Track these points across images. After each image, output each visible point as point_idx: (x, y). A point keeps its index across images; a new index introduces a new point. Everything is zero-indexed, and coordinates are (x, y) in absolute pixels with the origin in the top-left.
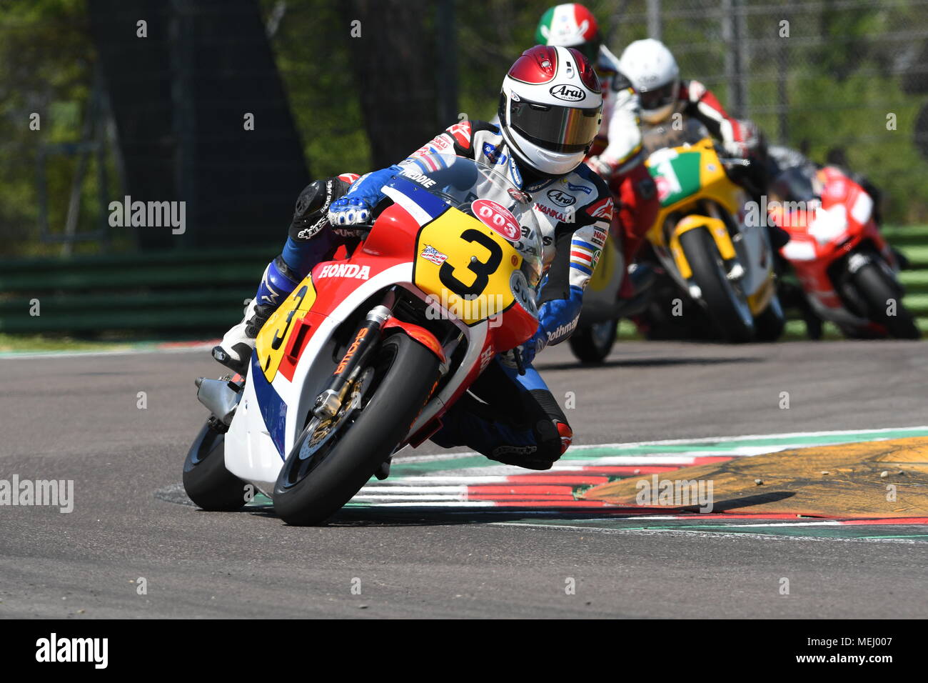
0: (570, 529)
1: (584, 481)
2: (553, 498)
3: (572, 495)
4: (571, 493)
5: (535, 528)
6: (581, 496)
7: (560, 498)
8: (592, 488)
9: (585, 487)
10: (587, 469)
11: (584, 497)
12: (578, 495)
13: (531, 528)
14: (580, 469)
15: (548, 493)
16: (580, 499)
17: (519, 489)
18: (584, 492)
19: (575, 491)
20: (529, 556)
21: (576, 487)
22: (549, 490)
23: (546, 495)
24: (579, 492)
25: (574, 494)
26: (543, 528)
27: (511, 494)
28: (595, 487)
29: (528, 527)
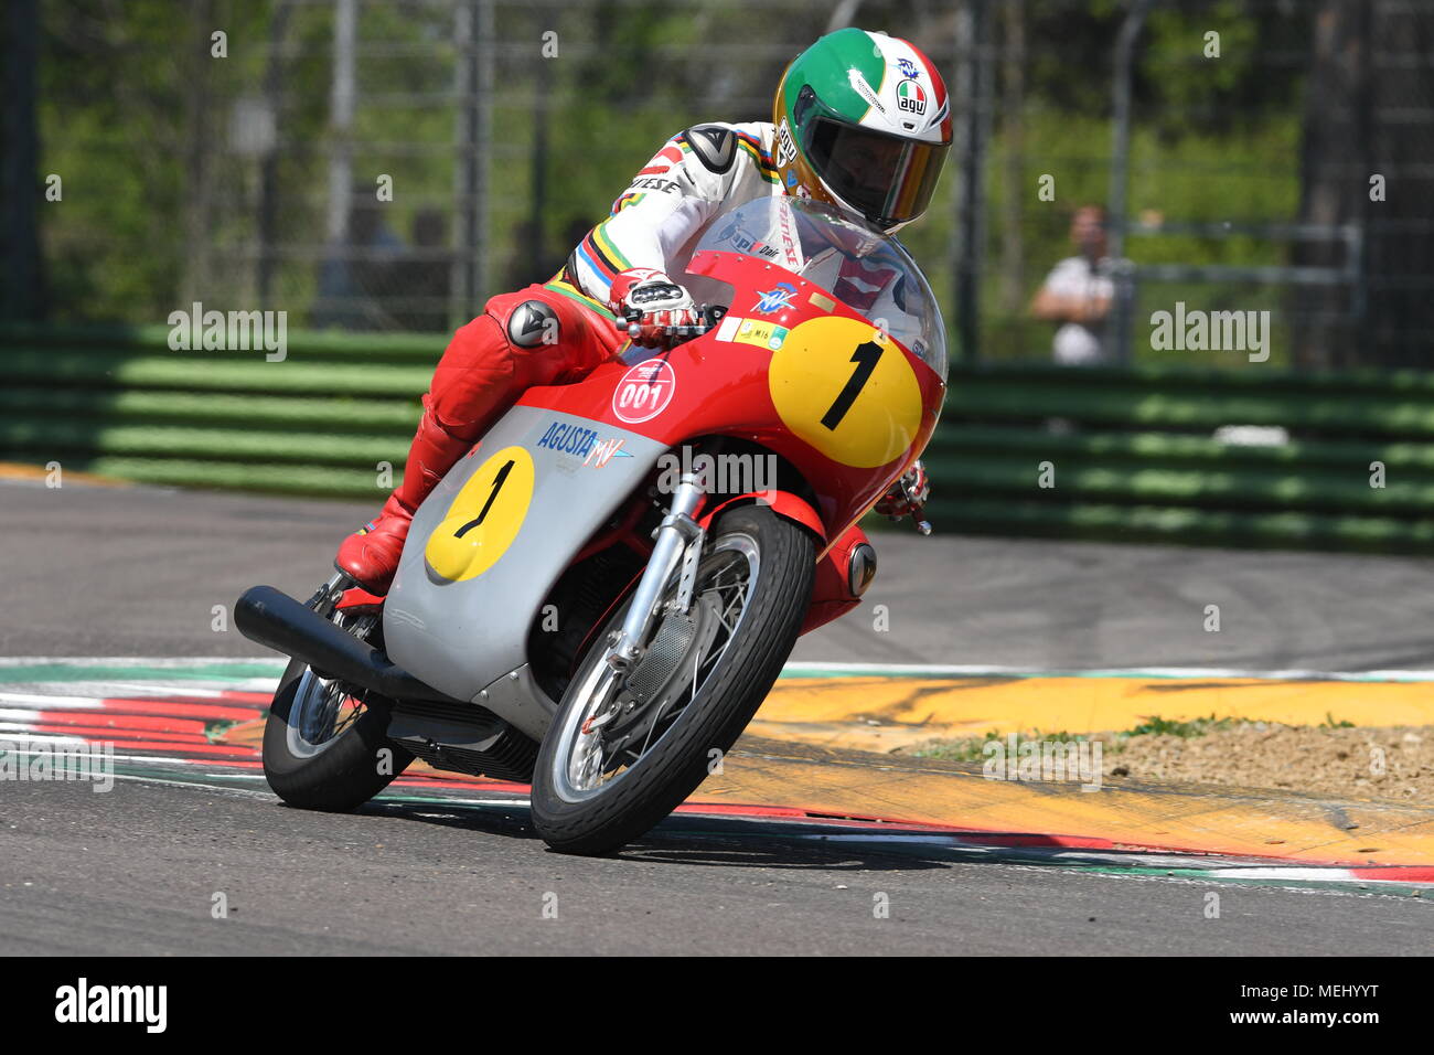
0: (204, 790)
1: (222, 714)
2: (175, 738)
3: (205, 736)
4: (203, 731)
5: (149, 784)
6: (219, 738)
7: (187, 739)
8: (235, 726)
9: (225, 724)
10: (228, 696)
11: (224, 739)
12: (213, 736)
13: (144, 783)
14: (216, 694)
15: (167, 729)
16: (218, 743)
17: (123, 721)
18: (224, 732)
19: (209, 728)
20: (140, 828)
21: (211, 723)
22: (168, 725)
23: (164, 732)
24: (215, 730)
25: (208, 733)
26: (162, 785)
27: (109, 727)
28: (241, 725)
29: (137, 782)
